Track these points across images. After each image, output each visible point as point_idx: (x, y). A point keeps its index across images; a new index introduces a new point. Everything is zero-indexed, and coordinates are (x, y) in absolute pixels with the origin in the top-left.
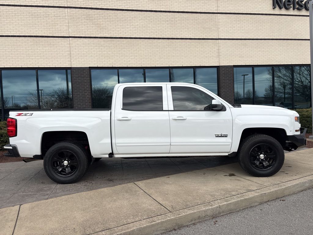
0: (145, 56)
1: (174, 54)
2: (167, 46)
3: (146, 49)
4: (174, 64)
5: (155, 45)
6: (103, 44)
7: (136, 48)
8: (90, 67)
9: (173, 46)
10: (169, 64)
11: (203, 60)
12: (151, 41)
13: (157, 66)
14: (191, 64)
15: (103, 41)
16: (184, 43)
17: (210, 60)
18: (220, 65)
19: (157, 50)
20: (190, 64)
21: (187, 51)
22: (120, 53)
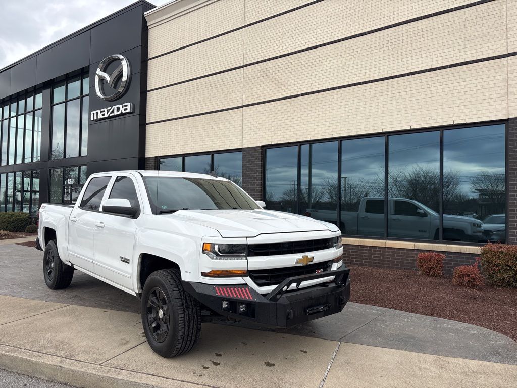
0: (339, 118)
1: (394, 108)
2: (381, 94)
3: (341, 106)
4: (392, 126)
5: (357, 95)
6: (280, 109)
7: (326, 107)
8: (263, 146)
9: (392, 91)
10: (381, 128)
11: (461, 111)
12: (350, 91)
13: (358, 134)
14: (431, 121)
15: (279, 104)
16: (417, 82)
17: (481, 108)
18: (510, 117)
19: (361, 104)
20: (428, 122)
21: (422, 97)
22: (301, 119)
